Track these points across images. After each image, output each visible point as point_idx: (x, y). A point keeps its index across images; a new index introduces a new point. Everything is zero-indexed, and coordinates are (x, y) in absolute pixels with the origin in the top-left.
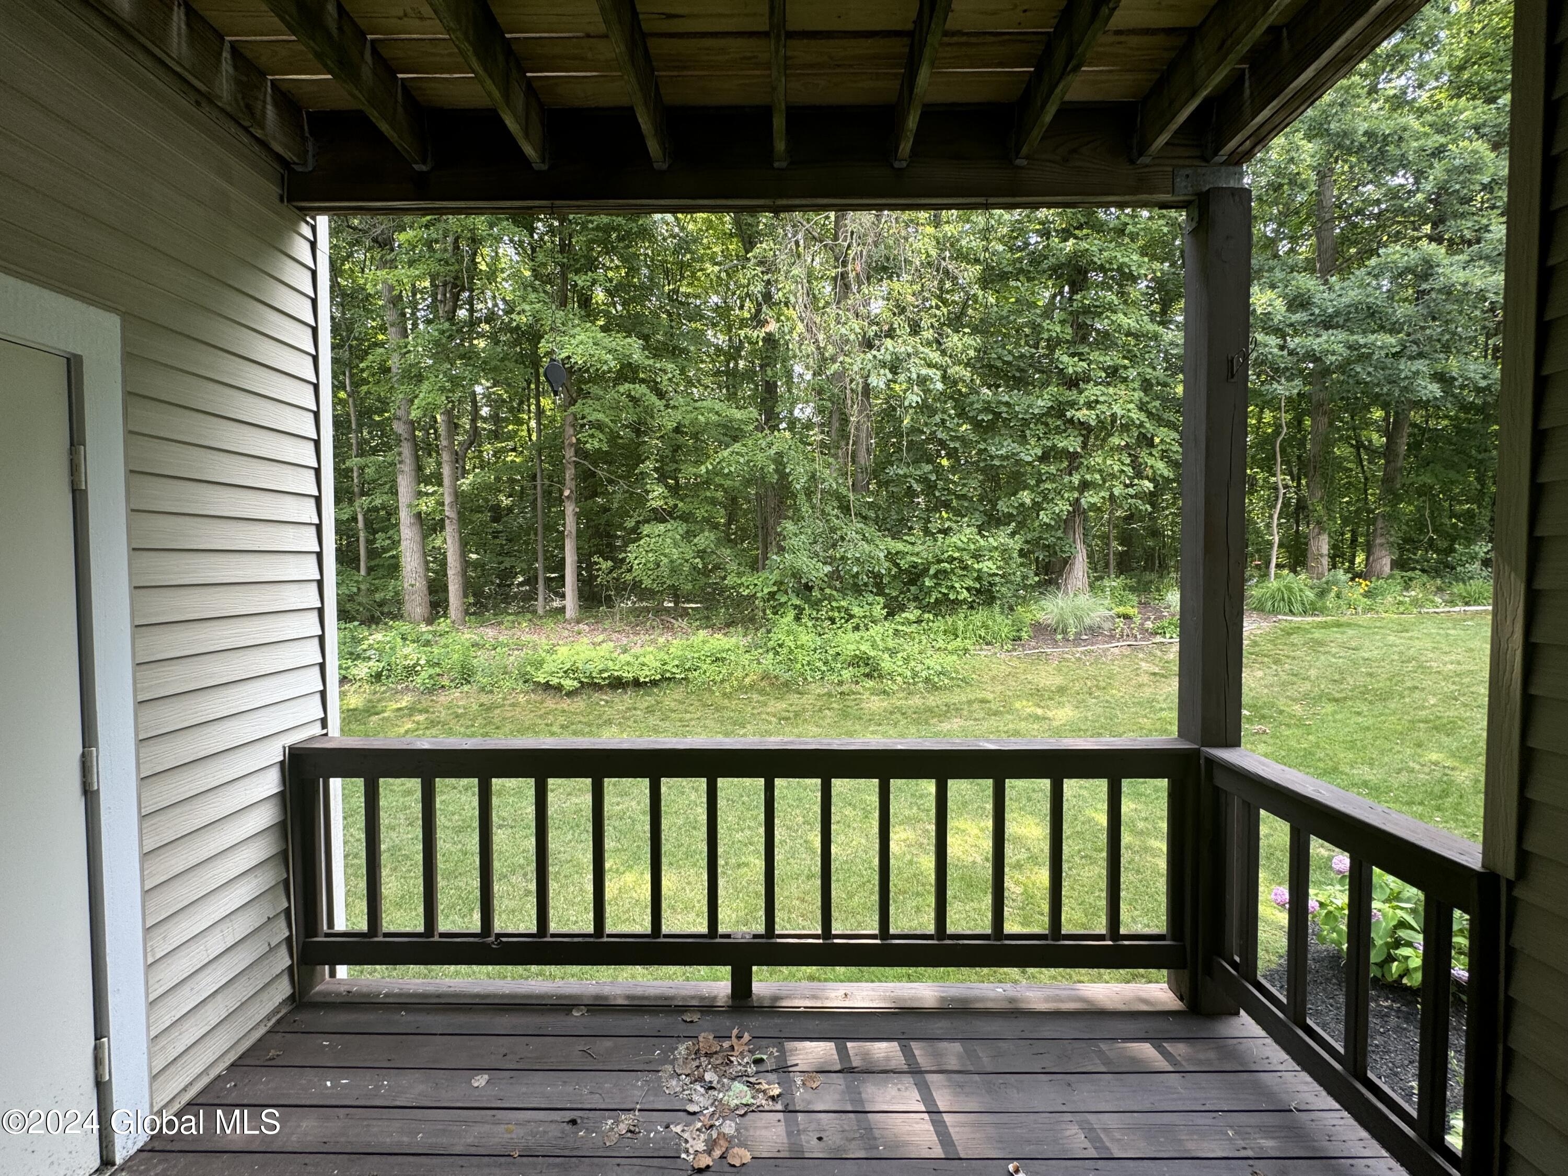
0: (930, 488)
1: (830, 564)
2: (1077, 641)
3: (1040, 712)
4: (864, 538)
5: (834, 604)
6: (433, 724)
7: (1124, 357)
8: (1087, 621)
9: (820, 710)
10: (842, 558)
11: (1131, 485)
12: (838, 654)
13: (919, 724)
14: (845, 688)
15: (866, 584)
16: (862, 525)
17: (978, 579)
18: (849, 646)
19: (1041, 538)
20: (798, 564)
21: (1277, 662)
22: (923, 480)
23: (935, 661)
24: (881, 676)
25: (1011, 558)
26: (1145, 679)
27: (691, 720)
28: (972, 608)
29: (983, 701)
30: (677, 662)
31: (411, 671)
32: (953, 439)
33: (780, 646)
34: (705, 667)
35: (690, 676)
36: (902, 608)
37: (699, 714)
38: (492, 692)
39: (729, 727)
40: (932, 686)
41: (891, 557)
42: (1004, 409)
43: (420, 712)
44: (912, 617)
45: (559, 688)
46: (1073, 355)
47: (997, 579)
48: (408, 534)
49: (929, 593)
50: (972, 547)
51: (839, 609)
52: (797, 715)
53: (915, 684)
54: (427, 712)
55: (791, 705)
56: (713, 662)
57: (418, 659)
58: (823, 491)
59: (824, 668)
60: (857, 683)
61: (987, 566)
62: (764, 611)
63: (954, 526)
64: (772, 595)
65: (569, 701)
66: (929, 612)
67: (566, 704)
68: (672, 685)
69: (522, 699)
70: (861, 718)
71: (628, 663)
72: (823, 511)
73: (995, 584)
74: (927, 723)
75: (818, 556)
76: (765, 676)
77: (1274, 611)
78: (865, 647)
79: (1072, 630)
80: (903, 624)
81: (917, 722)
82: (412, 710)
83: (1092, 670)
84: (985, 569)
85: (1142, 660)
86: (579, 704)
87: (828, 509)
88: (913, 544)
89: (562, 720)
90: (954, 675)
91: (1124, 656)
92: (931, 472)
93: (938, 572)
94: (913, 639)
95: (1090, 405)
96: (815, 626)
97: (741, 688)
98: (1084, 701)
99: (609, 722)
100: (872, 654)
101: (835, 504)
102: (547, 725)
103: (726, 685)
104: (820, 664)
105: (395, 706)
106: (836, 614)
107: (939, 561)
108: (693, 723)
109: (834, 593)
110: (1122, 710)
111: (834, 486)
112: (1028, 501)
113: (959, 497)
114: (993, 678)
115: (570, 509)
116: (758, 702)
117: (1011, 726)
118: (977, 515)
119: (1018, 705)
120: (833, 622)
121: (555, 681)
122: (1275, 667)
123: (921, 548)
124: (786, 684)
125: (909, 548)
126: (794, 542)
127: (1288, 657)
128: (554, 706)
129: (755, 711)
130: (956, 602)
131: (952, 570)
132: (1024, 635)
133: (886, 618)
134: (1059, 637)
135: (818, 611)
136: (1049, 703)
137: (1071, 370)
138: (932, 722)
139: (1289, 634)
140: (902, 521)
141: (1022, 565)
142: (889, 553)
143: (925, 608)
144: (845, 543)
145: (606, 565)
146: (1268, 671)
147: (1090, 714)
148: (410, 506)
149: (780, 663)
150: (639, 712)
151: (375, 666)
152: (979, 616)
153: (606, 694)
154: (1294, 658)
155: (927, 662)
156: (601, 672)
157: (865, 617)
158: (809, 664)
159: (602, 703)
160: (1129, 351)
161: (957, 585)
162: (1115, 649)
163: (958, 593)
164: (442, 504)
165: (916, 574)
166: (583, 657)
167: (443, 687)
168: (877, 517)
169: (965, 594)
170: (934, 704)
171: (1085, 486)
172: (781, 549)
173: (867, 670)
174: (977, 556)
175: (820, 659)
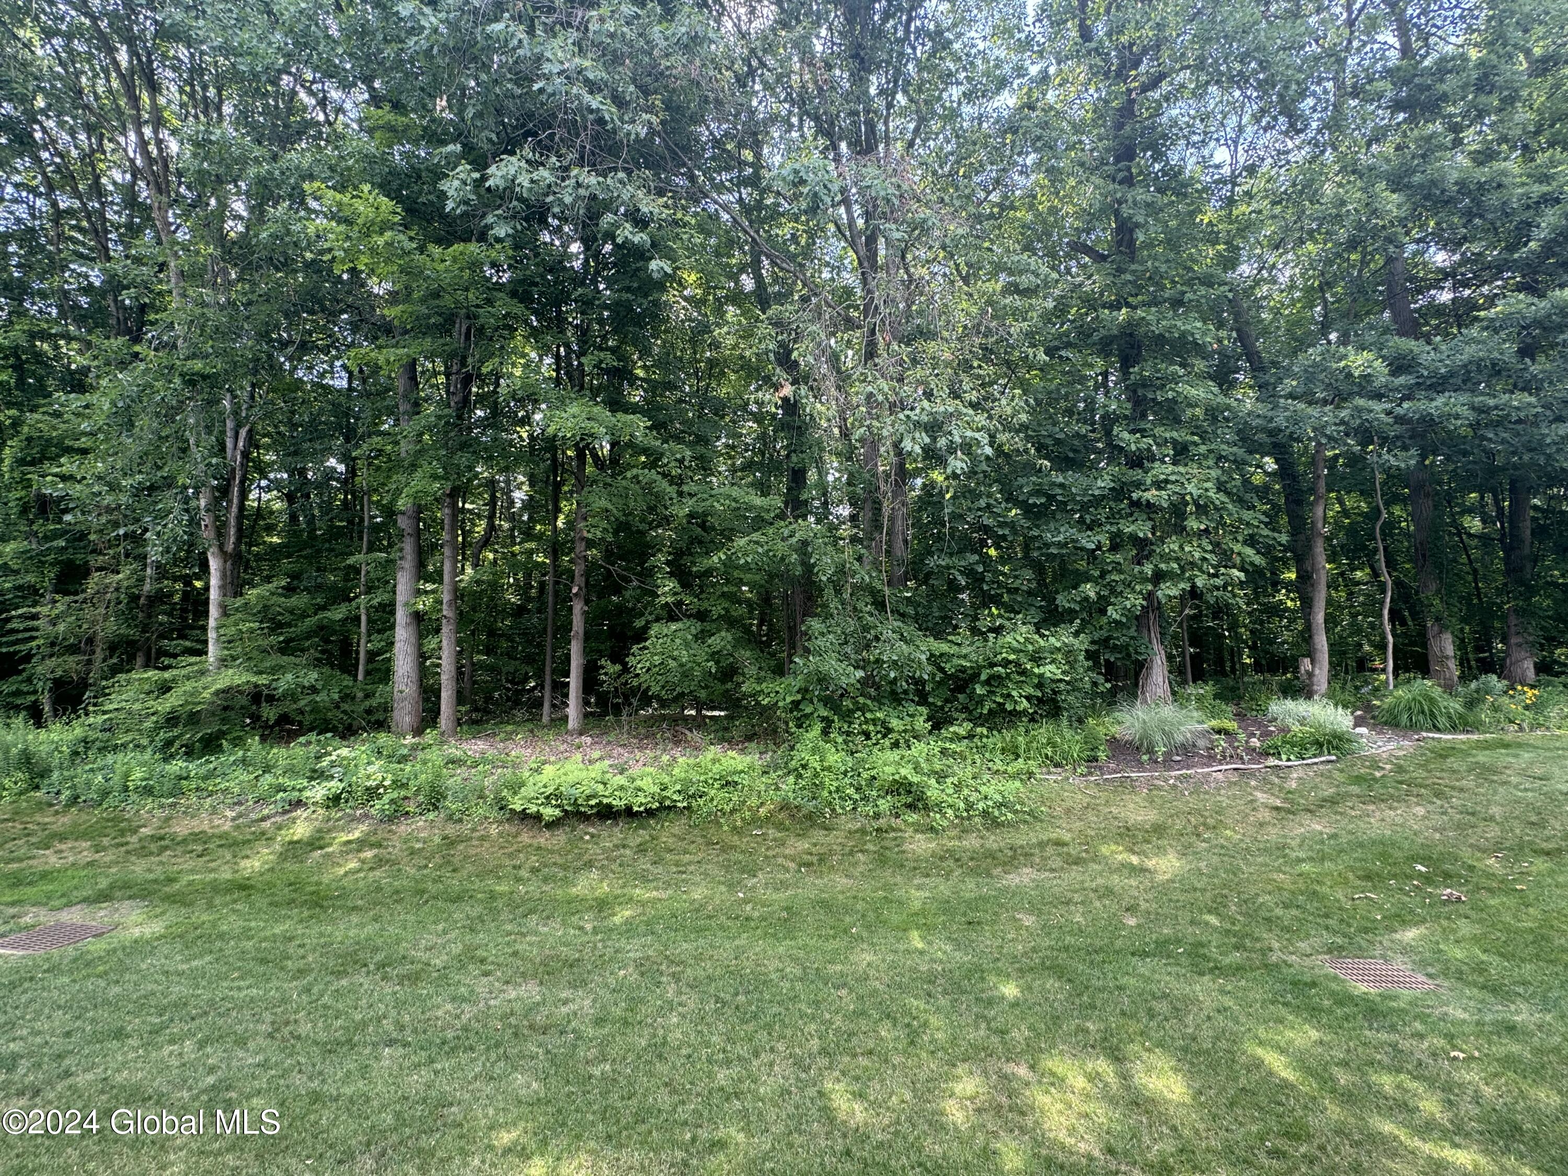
0: (975, 579)
1: (863, 668)
2: (1168, 763)
3: (1135, 860)
4: (902, 638)
5: (869, 715)
6: (380, 862)
7: (1193, 434)
8: (1179, 738)
9: (851, 853)
10: (877, 661)
11: (1216, 575)
12: (874, 778)
13: (979, 875)
14: (882, 822)
15: (905, 692)
16: (900, 624)
17: (1040, 686)
18: (886, 769)
19: (1108, 638)
20: (824, 668)
21: (1438, 794)
22: (969, 572)
23: (994, 789)
24: (926, 808)
25: (1076, 661)
26: (1265, 815)
27: (690, 863)
28: (1032, 720)
29: (1059, 843)
30: (678, 787)
31: (372, 793)
32: (1002, 525)
33: (804, 767)
34: (713, 792)
35: (694, 804)
36: (950, 721)
37: (701, 855)
38: (460, 821)
39: (736, 875)
40: (991, 821)
41: (933, 659)
42: (1058, 491)
43: (372, 846)
44: (962, 732)
45: (538, 817)
46: (1133, 432)
47: (1062, 686)
48: (403, 634)
49: (981, 701)
50: (1030, 647)
51: (874, 721)
52: (822, 859)
53: (969, 818)
54: (380, 846)
55: (815, 845)
56: (723, 786)
57: (384, 779)
58: (854, 586)
59: (857, 796)
60: (897, 816)
61: (1049, 670)
62: (787, 723)
63: (1007, 624)
64: (796, 705)
65: (548, 834)
66: (982, 725)
67: (544, 839)
68: (672, 815)
69: (494, 830)
70: (902, 866)
71: (621, 788)
72: (855, 609)
73: (1060, 692)
74: (989, 875)
75: (848, 658)
76: (784, 806)
77: (1413, 727)
78: (906, 771)
79: (1161, 749)
80: (951, 740)
81: (973, 872)
82: (362, 844)
83: (1193, 802)
84: (1048, 675)
85: (1256, 788)
86: (560, 838)
87: (861, 605)
88: (959, 645)
89: (534, 861)
90: (1018, 807)
91: (1231, 784)
92: (977, 563)
93: (991, 677)
94: (965, 759)
95: (1160, 485)
96: (845, 742)
97: (755, 821)
98: (1190, 845)
99: (589, 865)
100: (915, 779)
101: (869, 599)
102: (514, 867)
103: (737, 816)
104: (850, 791)
105: (345, 839)
106: (871, 728)
107: (992, 665)
108: (692, 868)
109: (869, 702)
110: (1244, 859)
111: (867, 578)
112: (1092, 594)
113: (1009, 591)
114: (1068, 811)
115: (578, 607)
116: (775, 840)
117: (1100, 881)
118: (1033, 611)
119: (1104, 850)
120: (868, 737)
121: (533, 809)
122: (1439, 802)
123: (970, 649)
124: (810, 817)
125: (954, 650)
126: (820, 642)
127: (1453, 788)
128: (529, 841)
129: (770, 853)
130: (1015, 714)
131: (1008, 675)
132: (1102, 755)
133: (930, 732)
134: (1145, 757)
135: (850, 723)
136: (1146, 847)
137: (1133, 447)
138: (995, 872)
139: (1444, 757)
140: (947, 619)
141: (1089, 669)
142: (932, 655)
143: (978, 720)
144: (880, 644)
145: (614, 668)
146: (1431, 808)
147: (1203, 865)
148: (406, 604)
149: (803, 788)
150: (628, 852)
151: (335, 786)
152: (1043, 731)
153: (593, 825)
154: (1461, 790)
155: (983, 789)
156: (589, 798)
157: (905, 731)
158: (838, 790)
159: (587, 837)
160: (1196, 427)
161: (1014, 693)
162: (1218, 773)
163: (1016, 702)
164: (441, 603)
165: (964, 680)
166: (571, 779)
167: (407, 813)
168: (917, 614)
169: (1025, 703)
170: (995, 846)
171: (1159, 577)
172: (807, 651)
173: (910, 800)
174: (1037, 659)
175: (851, 785)
